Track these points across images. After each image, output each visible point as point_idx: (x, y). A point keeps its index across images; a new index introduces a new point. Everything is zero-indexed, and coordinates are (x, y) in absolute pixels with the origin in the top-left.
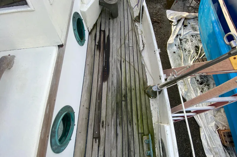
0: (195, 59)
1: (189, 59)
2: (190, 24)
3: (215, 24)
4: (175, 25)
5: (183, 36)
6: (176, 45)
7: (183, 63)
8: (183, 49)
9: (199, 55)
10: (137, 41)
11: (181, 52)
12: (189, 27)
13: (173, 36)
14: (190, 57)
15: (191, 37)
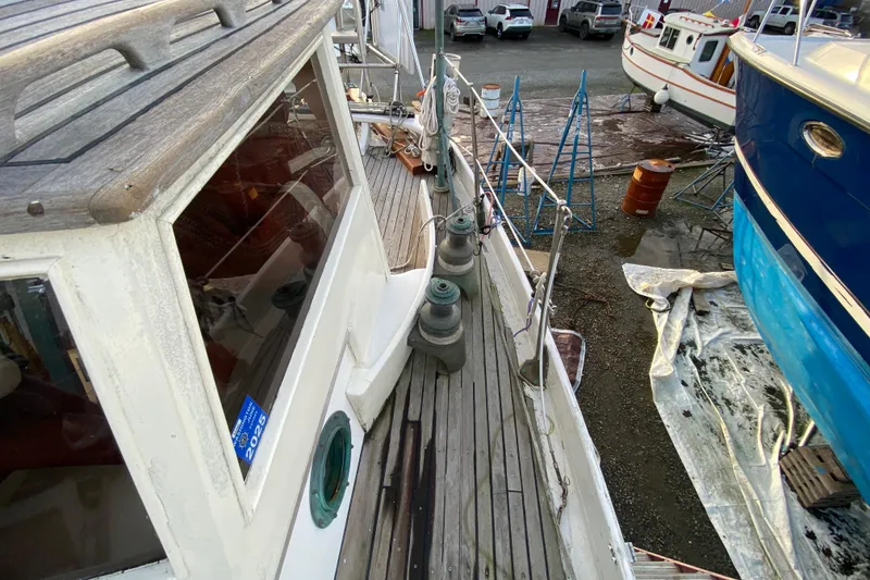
0: (783, 443)
1: (755, 443)
2: (716, 305)
3: (814, 325)
4: (664, 311)
5: (703, 348)
6: (684, 383)
7: (735, 464)
8: (720, 401)
9: (795, 427)
10: (535, 466)
11: (713, 411)
12: (716, 316)
13: (666, 348)
14: (759, 436)
15: (737, 351)
